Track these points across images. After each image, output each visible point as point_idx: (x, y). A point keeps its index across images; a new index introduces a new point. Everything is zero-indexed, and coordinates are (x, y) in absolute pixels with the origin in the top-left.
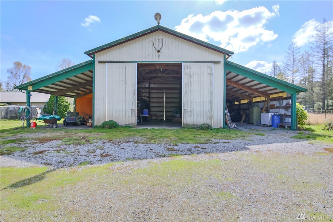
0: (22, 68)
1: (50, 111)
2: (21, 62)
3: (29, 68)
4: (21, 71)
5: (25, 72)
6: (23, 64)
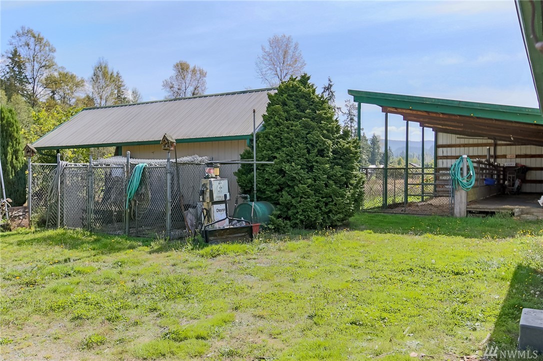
0: (190, 76)
1: (267, 182)
2: (188, 63)
3: (203, 74)
4: (188, 82)
5: (194, 84)
6: (191, 67)
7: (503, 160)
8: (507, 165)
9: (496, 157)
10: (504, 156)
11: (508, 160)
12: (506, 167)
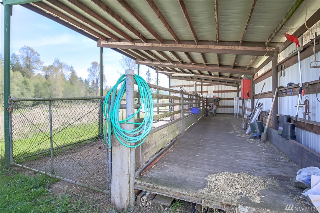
7: (206, 94)
8: (209, 97)
9: (202, 92)
10: (207, 92)
11: (209, 94)
12: (208, 98)
